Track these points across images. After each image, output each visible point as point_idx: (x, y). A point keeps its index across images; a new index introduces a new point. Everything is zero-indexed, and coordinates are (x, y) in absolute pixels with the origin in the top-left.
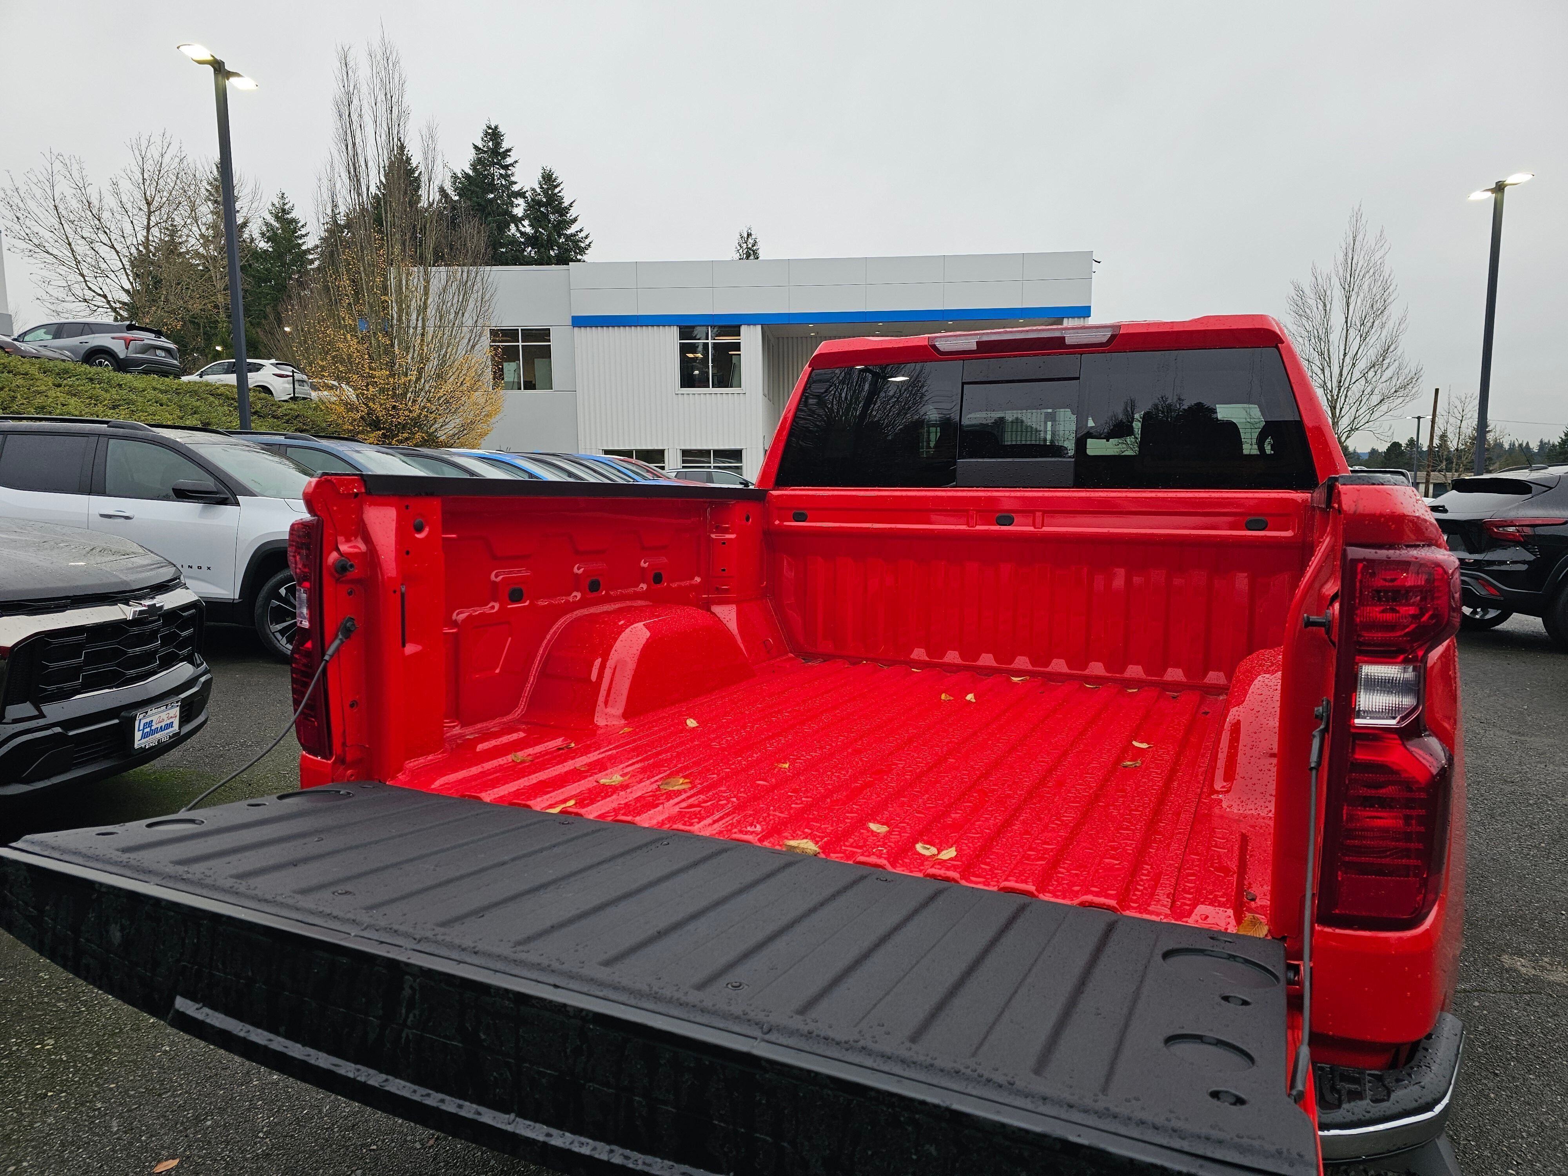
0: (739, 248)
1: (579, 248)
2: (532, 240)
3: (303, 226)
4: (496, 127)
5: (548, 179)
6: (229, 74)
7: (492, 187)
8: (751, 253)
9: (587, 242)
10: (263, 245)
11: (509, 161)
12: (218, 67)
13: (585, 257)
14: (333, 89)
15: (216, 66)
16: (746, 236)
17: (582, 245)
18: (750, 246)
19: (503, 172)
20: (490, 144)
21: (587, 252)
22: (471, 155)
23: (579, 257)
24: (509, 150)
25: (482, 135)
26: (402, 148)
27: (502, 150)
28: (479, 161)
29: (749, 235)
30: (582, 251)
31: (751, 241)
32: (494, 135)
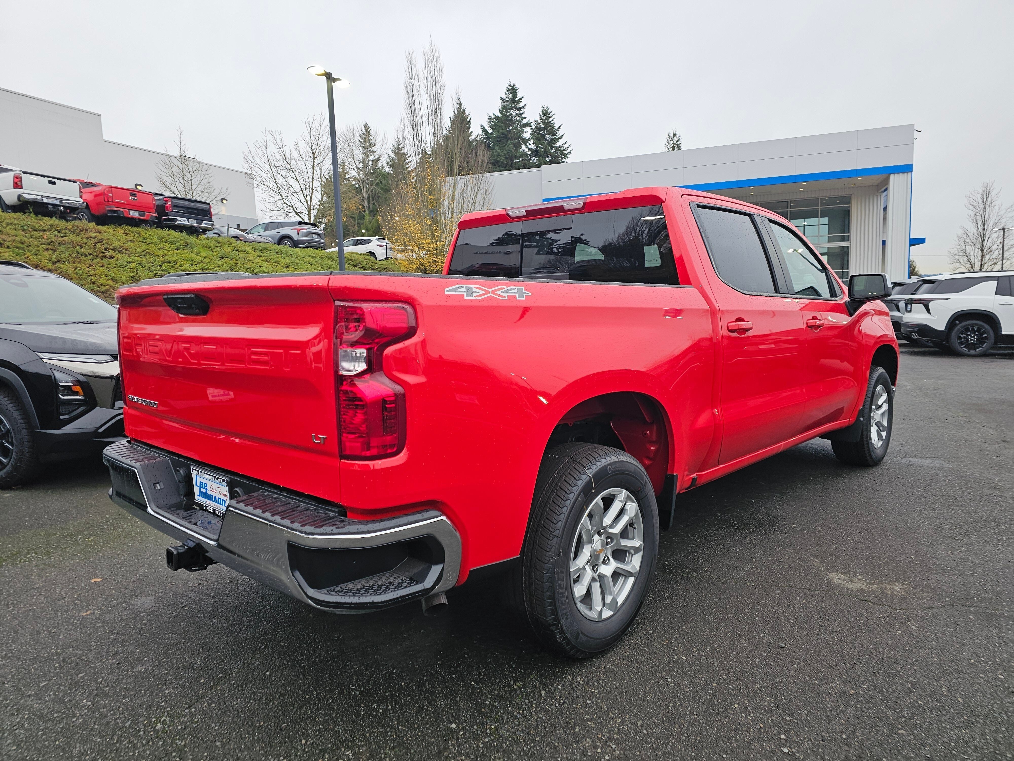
0: (667, 144)
1: (564, 154)
2: (535, 153)
3: (409, 157)
4: (514, 85)
5: (546, 113)
6: (334, 80)
7: (512, 122)
8: (675, 146)
9: (569, 150)
10: (388, 170)
11: (521, 105)
12: (329, 76)
13: (567, 160)
14: (403, 78)
15: (327, 76)
16: (672, 135)
17: (566, 152)
18: (675, 142)
19: (517, 112)
20: (510, 96)
21: (569, 156)
22: (499, 104)
23: (564, 160)
24: (521, 98)
25: (506, 91)
26: (460, 104)
27: (517, 99)
28: (504, 107)
29: (675, 135)
30: (566, 156)
31: (675, 138)
32: (513, 90)
